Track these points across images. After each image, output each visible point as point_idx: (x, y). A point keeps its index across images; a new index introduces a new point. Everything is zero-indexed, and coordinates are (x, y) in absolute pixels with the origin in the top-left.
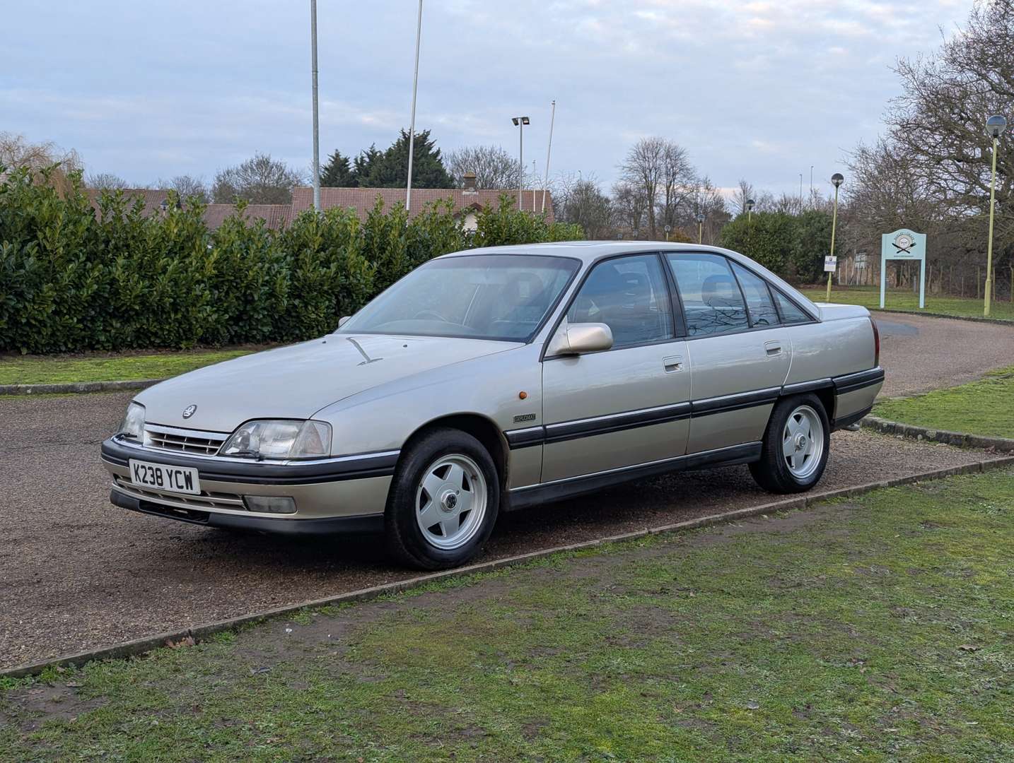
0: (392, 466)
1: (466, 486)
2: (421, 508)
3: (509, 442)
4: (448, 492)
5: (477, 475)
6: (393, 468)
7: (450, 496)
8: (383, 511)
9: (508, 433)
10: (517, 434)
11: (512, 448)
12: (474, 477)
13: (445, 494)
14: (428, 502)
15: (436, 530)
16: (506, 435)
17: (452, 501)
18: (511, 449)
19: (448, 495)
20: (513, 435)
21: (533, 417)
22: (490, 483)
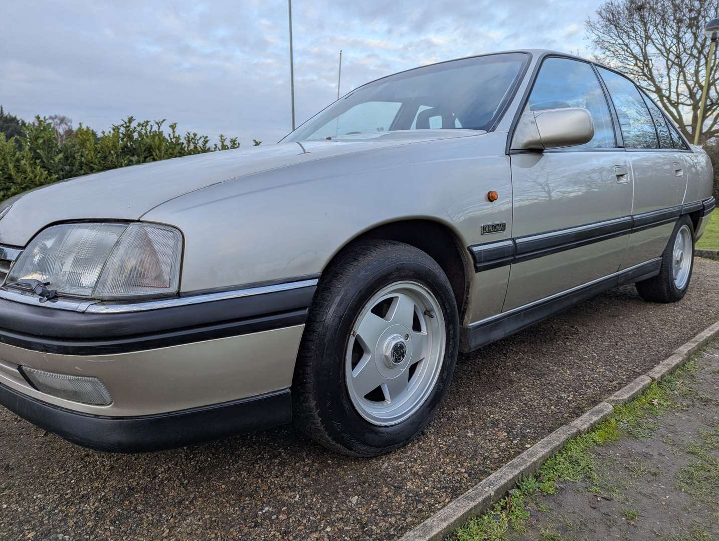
0: (304, 308)
1: (417, 327)
2: (354, 365)
3: (475, 262)
4: (393, 339)
5: (433, 310)
6: (306, 312)
7: (396, 344)
8: (291, 386)
9: (475, 249)
10: (485, 251)
11: (478, 270)
12: (428, 313)
13: (389, 342)
14: (365, 355)
15: (376, 396)
16: (472, 253)
17: (399, 351)
18: (477, 272)
19: (394, 343)
20: (480, 252)
21: (502, 227)
22: (449, 321)
